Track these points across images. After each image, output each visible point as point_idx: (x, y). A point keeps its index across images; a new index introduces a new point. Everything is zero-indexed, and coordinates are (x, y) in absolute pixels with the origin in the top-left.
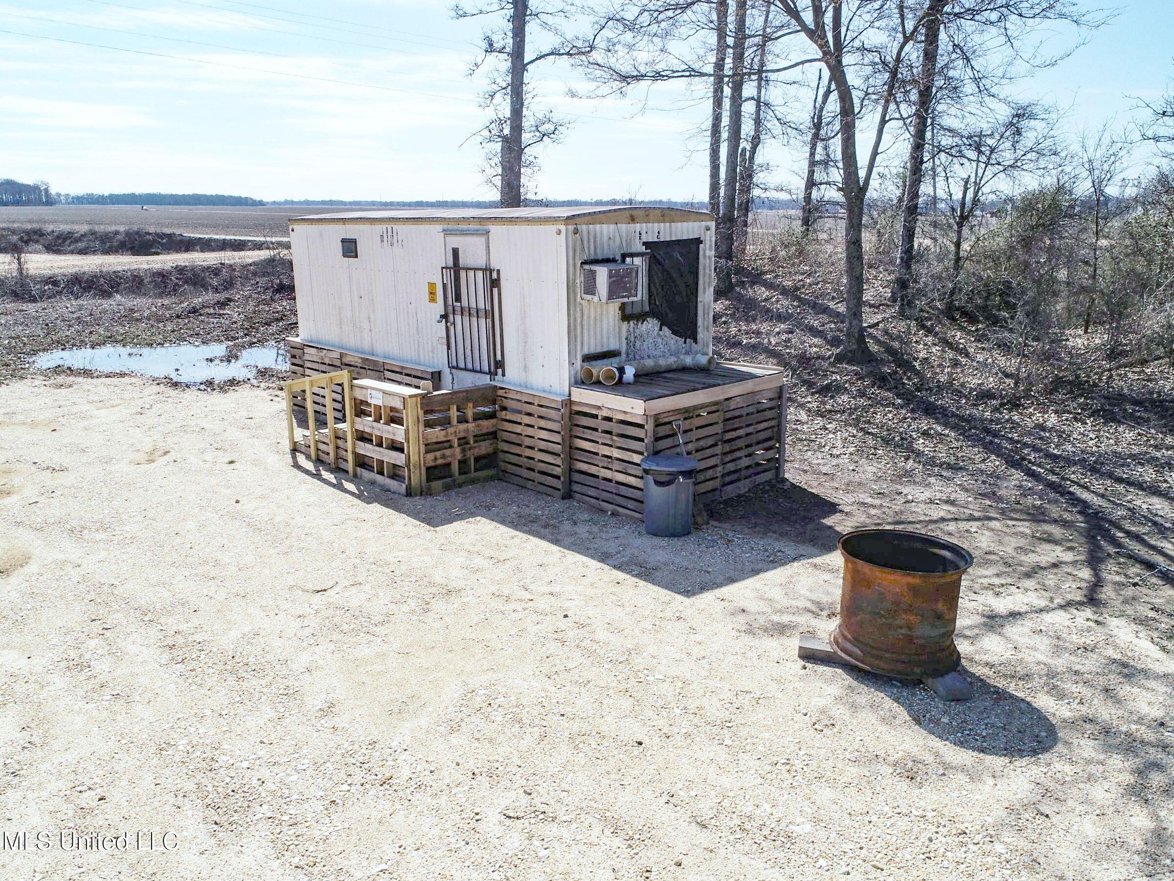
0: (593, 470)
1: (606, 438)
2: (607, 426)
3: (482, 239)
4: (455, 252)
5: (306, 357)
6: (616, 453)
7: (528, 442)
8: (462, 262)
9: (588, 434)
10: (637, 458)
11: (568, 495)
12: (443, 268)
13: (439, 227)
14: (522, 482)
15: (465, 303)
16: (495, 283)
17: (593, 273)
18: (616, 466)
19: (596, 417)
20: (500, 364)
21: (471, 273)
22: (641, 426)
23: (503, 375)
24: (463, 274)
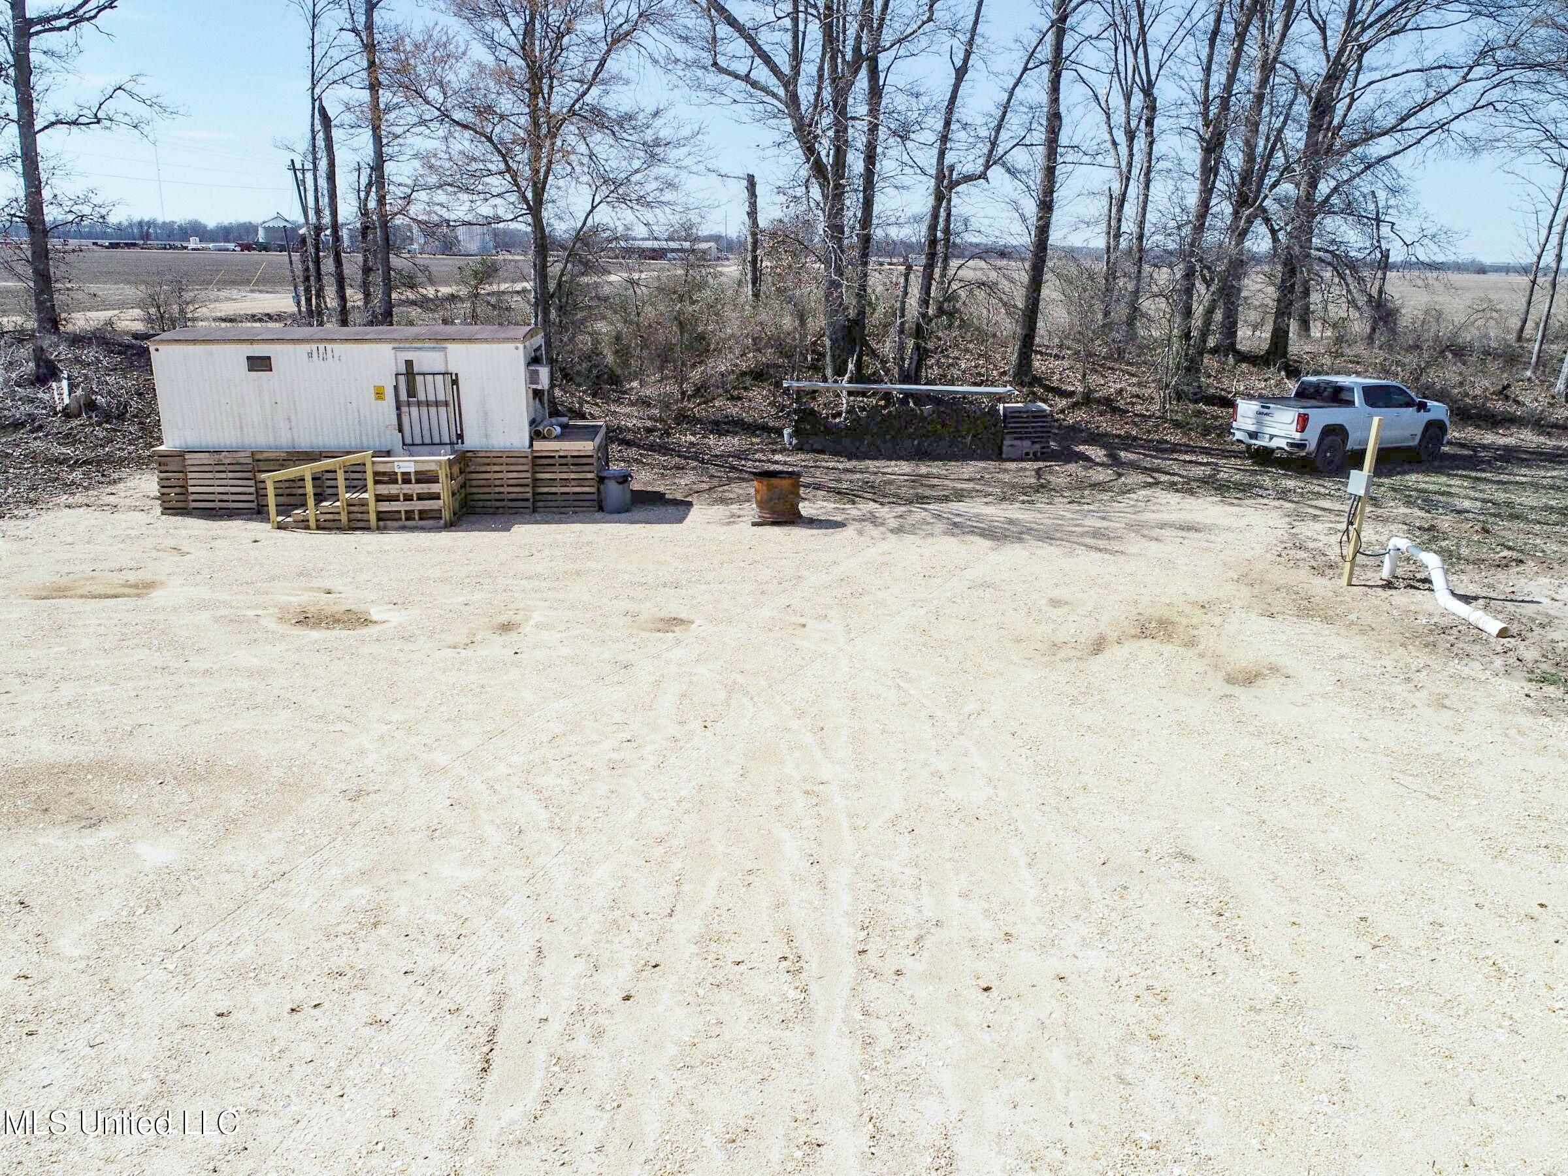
0: (554, 490)
1: (565, 468)
2: (563, 461)
3: (442, 354)
4: (409, 364)
5: (188, 462)
6: (573, 476)
7: (498, 482)
8: (416, 370)
9: (549, 469)
10: (590, 476)
11: (534, 511)
12: (397, 375)
13: (390, 346)
14: (491, 511)
15: (422, 397)
16: (455, 382)
17: (537, 372)
18: (573, 483)
19: (553, 457)
20: (460, 436)
21: (430, 378)
22: (591, 456)
23: (463, 443)
24: (419, 379)
